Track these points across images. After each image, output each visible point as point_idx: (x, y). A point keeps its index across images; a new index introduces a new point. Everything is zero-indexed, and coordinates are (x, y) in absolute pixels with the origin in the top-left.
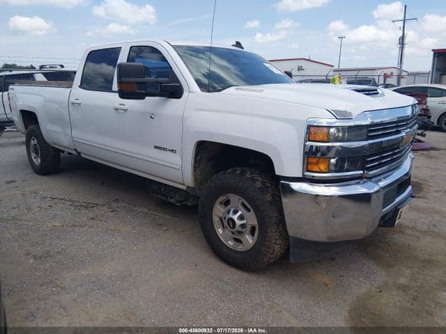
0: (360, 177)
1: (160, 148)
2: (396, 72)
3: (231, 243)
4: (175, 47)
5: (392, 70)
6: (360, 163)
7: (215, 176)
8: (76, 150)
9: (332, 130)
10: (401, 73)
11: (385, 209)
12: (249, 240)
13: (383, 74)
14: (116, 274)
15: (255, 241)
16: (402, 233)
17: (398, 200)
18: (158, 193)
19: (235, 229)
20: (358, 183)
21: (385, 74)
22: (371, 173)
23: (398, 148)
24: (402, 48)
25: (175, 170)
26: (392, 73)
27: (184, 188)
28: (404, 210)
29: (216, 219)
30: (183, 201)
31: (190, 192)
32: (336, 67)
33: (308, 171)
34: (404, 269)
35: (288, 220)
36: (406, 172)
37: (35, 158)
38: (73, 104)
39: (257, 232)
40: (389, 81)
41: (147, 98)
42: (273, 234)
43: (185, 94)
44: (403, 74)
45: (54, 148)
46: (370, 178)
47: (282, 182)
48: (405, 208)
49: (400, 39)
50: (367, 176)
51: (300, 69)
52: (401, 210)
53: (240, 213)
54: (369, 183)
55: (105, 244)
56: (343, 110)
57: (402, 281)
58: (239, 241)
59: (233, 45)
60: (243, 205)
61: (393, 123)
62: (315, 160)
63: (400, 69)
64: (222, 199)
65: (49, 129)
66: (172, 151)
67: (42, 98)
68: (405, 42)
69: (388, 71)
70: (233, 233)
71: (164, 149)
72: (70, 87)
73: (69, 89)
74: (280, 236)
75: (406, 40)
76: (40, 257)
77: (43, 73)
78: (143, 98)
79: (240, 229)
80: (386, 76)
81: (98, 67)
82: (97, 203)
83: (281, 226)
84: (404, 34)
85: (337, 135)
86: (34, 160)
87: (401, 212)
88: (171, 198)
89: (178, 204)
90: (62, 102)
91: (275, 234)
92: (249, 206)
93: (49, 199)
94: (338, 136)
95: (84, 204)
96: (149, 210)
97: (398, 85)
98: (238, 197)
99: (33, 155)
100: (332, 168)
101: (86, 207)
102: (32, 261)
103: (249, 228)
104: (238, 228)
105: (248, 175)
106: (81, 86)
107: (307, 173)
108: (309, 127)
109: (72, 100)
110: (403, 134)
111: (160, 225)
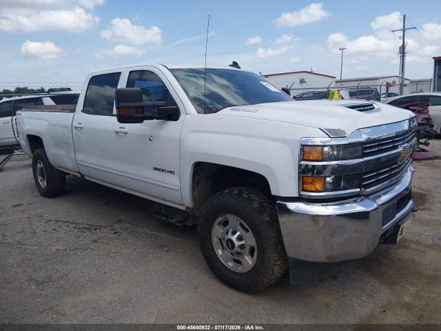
0: (357, 195)
1: (159, 170)
2: (398, 81)
3: (230, 265)
4: (171, 70)
5: (394, 79)
6: (356, 181)
7: (213, 196)
8: (79, 172)
9: (326, 149)
10: (403, 82)
11: (386, 226)
12: (249, 261)
13: (385, 84)
14: (115, 299)
15: (254, 262)
16: (406, 247)
17: (398, 216)
18: (158, 214)
19: (235, 250)
20: (355, 201)
21: (387, 83)
22: (368, 190)
23: (396, 163)
24: (403, 57)
25: (173, 191)
26: (394, 82)
27: (184, 209)
28: (406, 225)
29: (215, 240)
30: (184, 222)
31: (189, 213)
32: (338, 78)
33: (304, 190)
34: (408, 286)
35: (286, 241)
36: (406, 187)
37: (41, 181)
38: (76, 128)
39: (256, 253)
40: (392, 90)
41: (145, 121)
42: (272, 255)
43: (182, 116)
44: (406, 82)
45: (59, 170)
46: (367, 196)
47: (278, 202)
48: (407, 223)
49: (400, 48)
50: (364, 193)
51: (302, 81)
52: (402, 227)
53: (238, 233)
54: (367, 200)
55: (106, 267)
56: (337, 128)
57: (407, 299)
58: (239, 262)
59: (230, 66)
60: (242, 225)
61: (389, 138)
62: (310, 180)
63: (402, 78)
64: (220, 219)
65: (53, 152)
66: (171, 172)
67: (47, 123)
68: (406, 51)
69: (390, 80)
70: (232, 254)
71: (163, 170)
72: (73, 111)
73: (73, 114)
74: (279, 256)
75: (407, 49)
76: (42, 283)
77: (50, 97)
78: (141, 122)
79: (239, 250)
80: (388, 85)
81: (102, 89)
82: (99, 224)
83: (280, 246)
84: (404, 43)
85: (331, 153)
86: (41, 183)
87: (403, 228)
88: (172, 218)
89: (178, 224)
90: (66, 127)
91: (274, 255)
92: (247, 227)
93: (54, 222)
94: (333, 154)
95: (88, 226)
96: (151, 230)
97: (401, 94)
98: (236, 217)
99: (40, 178)
100: (328, 186)
101: (89, 229)
102: (34, 287)
103: (248, 249)
104: (237, 249)
105: (245, 195)
106: (83, 111)
107: (303, 193)
108: (303, 146)
109: (75, 124)
110: (400, 149)
111: (162, 246)
